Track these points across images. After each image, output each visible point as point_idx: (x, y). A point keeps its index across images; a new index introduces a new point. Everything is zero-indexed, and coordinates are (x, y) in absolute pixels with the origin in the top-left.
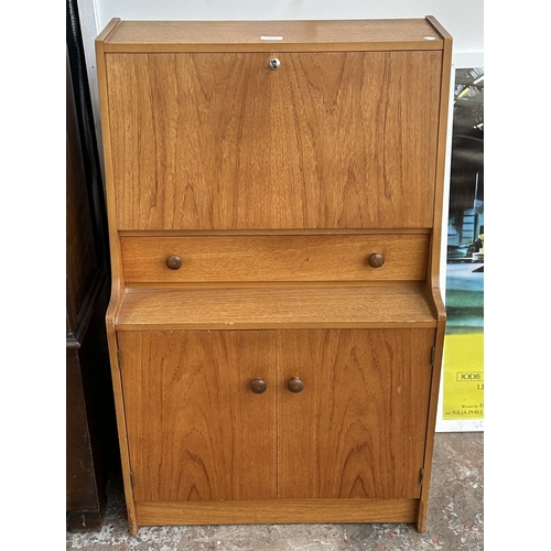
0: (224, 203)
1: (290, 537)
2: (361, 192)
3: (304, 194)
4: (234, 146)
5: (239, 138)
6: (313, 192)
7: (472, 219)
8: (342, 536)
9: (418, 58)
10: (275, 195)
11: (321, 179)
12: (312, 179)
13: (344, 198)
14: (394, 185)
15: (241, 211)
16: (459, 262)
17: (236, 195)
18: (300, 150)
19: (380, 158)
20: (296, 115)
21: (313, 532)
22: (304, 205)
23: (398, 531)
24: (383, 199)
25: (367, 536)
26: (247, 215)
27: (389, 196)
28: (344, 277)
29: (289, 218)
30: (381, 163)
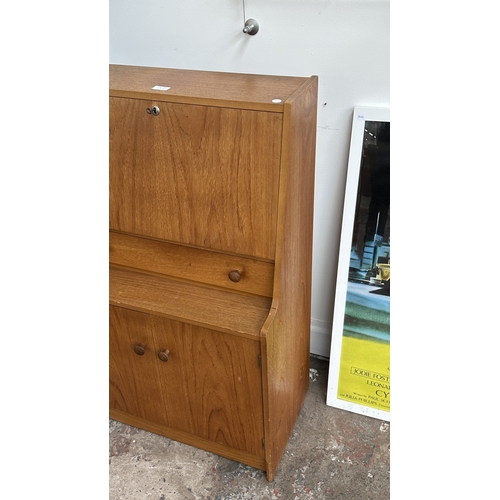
0: (126, 213)
1: (180, 453)
2: (221, 222)
3: (180, 216)
4: (131, 171)
5: (134, 165)
6: (186, 215)
7: (372, 250)
8: (214, 464)
9: (263, 117)
10: (159, 213)
11: (191, 206)
12: (185, 205)
13: (208, 224)
14: (245, 220)
15: (137, 220)
16: (359, 282)
17: (134, 209)
18: (176, 182)
19: (234, 197)
20: (172, 153)
21: (197, 454)
22: (180, 224)
23: (254, 474)
24: (237, 230)
25: (230, 470)
26: (142, 224)
27: (241, 229)
28: (217, 283)
29: (170, 232)
30: (235, 201)
